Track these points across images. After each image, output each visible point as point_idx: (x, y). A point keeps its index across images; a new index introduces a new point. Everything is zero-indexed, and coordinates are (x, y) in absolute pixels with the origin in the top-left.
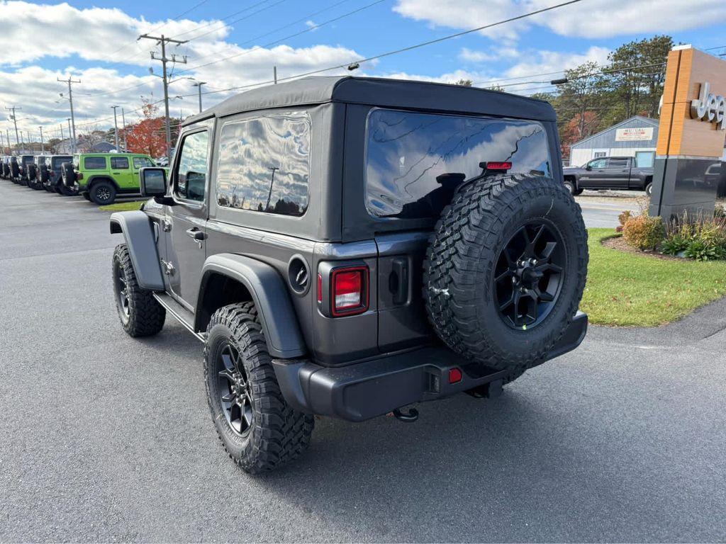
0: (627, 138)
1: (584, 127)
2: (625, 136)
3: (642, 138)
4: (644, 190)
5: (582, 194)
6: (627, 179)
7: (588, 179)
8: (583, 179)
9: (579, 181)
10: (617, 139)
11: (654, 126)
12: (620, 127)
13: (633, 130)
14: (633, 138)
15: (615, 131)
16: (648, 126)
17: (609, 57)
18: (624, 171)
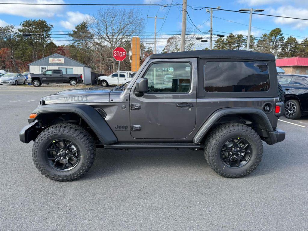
0: (54, 62)
1: (14, 55)
2: (53, 61)
3: (60, 62)
4: (69, 83)
5: (42, 85)
6: (62, 79)
7: (45, 79)
8: (43, 79)
9: (42, 80)
10: (50, 62)
11: (64, 58)
12: (50, 57)
13: (56, 59)
14: (56, 62)
15: (48, 59)
16: (62, 58)
17: (20, 25)
18: (60, 76)
